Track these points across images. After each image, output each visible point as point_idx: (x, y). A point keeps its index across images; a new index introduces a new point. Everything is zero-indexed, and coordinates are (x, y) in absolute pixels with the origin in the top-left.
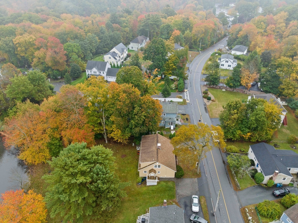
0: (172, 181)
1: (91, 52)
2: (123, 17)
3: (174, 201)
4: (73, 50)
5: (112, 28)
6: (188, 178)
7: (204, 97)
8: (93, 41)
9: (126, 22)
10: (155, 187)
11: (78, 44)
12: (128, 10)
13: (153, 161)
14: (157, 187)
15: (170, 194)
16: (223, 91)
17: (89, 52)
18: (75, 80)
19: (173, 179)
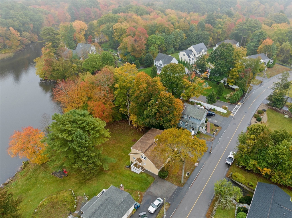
0: (153, 177)
1: (174, 47)
2: (220, 18)
3: (141, 194)
4: (155, 42)
5: (204, 27)
6: (170, 182)
7: (255, 116)
8: (178, 37)
9: (221, 24)
10: (137, 175)
11: (163, 38)
12: (229, 11)
13: (141, 151)
14: (138, 176)
15: (142, 186)
16: (285, 118)
17: (172, 46)
18: (146, 68)
19: (155, 176)
